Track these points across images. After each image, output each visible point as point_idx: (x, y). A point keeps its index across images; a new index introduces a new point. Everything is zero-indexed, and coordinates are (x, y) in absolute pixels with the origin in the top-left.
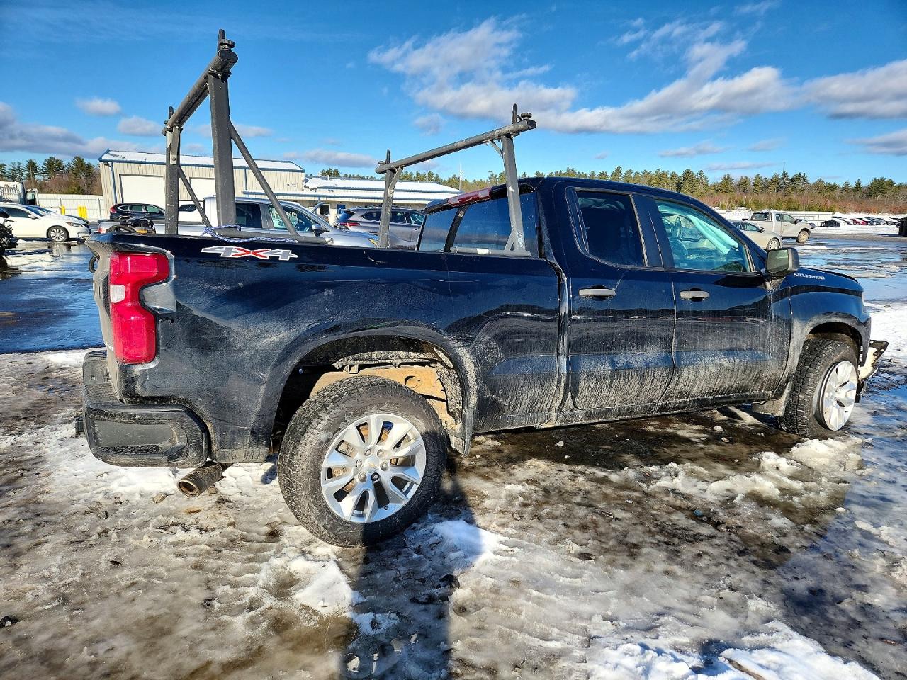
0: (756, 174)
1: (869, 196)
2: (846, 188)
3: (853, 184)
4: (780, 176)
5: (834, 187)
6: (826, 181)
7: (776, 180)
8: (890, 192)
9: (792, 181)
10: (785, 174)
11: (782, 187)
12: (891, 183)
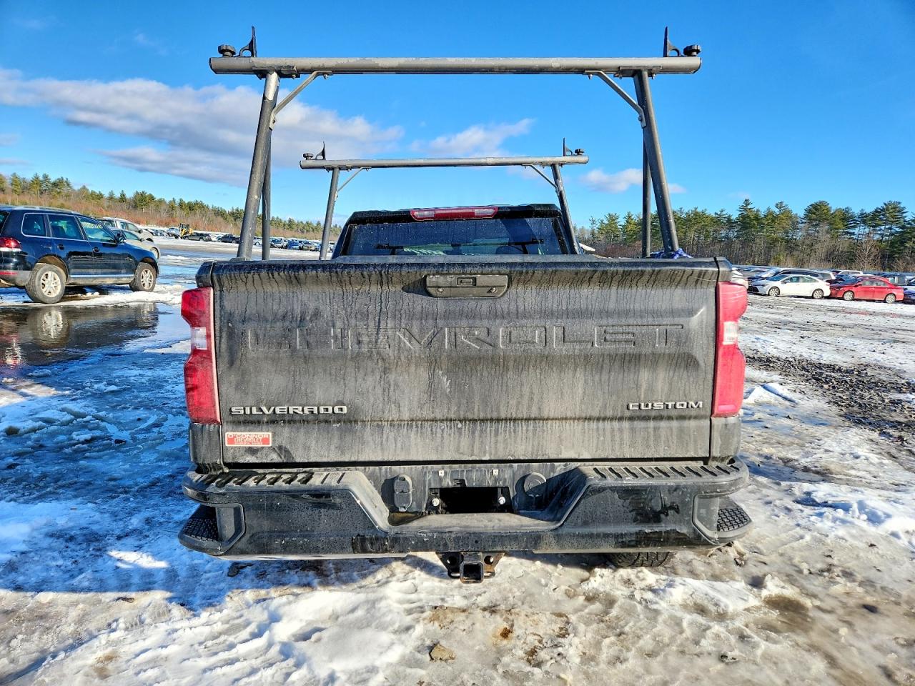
0: (12, 173)
1: (135, 207)
2: (111, 198)
3: (117, 195)
4: (41, 178)
5: (100, 196)
6: (90, 189)
7: (36, 181)
8: (152, 205)
9: (55, 185)
10: (46, 177)
11: (46, 190)
12: (152, 198)
